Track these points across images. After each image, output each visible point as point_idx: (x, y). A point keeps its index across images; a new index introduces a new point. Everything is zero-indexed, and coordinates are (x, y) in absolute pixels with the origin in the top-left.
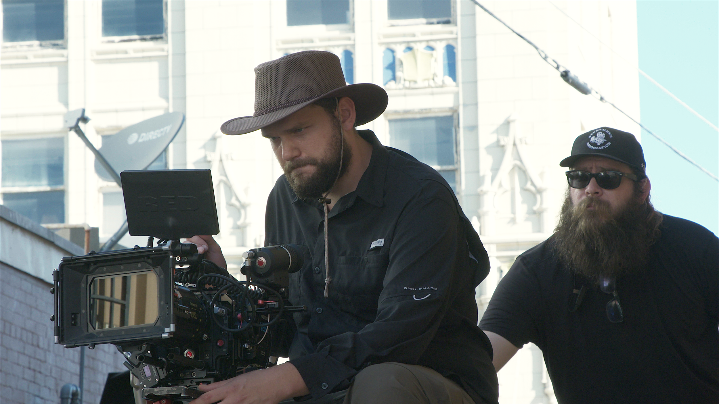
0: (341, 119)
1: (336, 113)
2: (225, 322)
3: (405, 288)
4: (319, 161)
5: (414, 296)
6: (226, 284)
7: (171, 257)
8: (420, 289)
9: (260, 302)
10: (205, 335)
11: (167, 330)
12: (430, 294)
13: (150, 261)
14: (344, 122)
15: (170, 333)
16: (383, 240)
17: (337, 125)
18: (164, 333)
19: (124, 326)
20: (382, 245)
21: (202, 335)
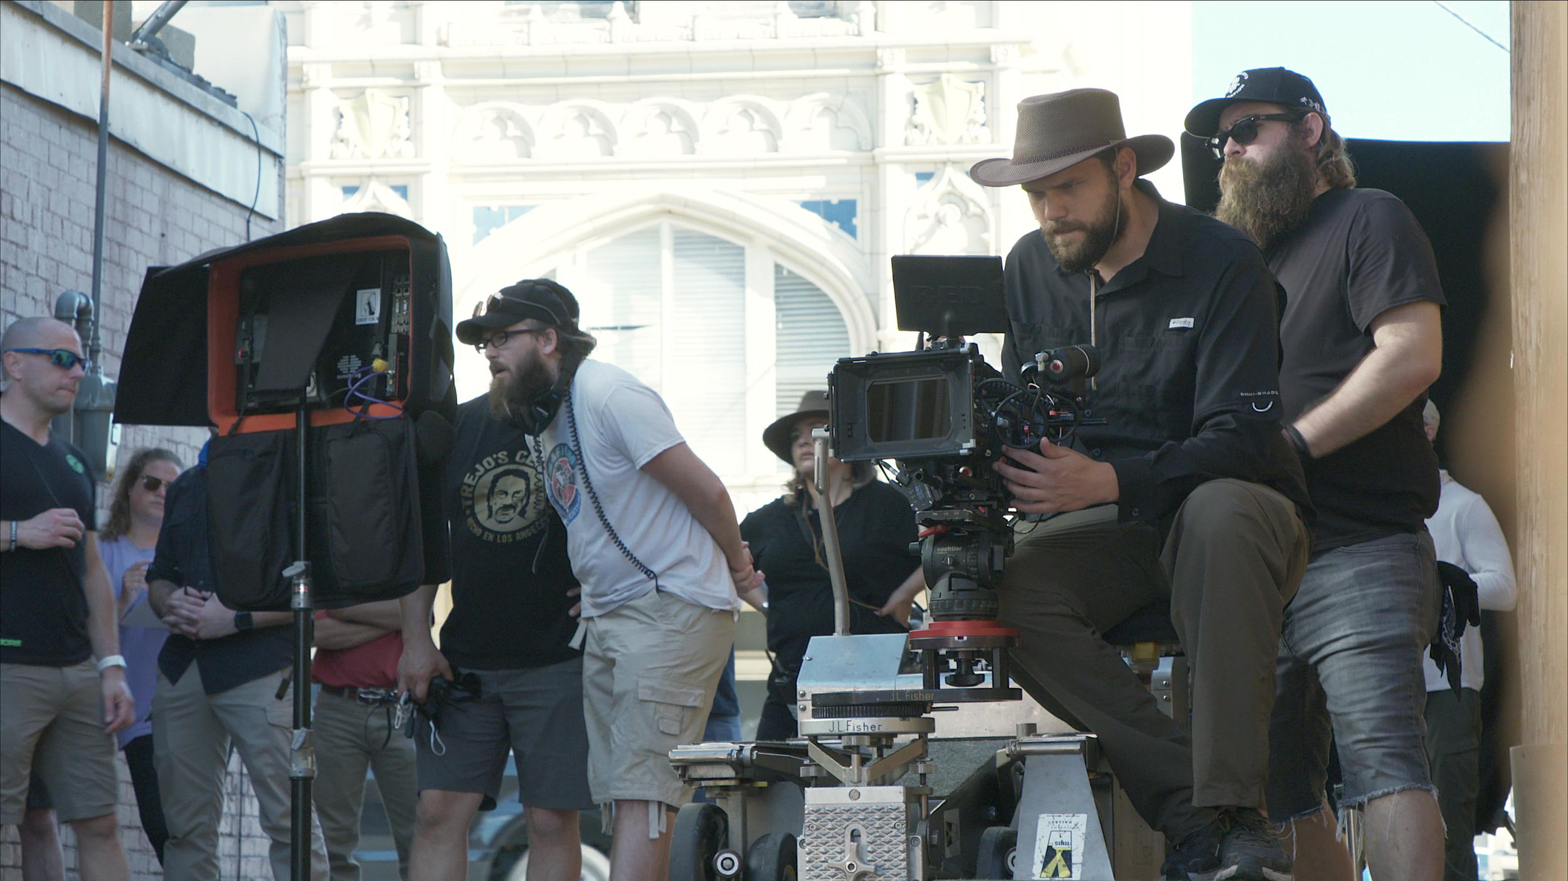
0: (1119, 174)
1: (1114, 167)
2: (1009, 435)
3: (1242, 394)
4: (1089, 226)
5: (1253, 404)
6: (1015, 391)
7: (970, 361)
8: (1260, 394)
9: (1051, 413)
10: (988, 451)
11: (965, 445)
12: (1271, 403)
13: (942, 365)
14: (1122, 177)
15: (969, 449)
16: (1192, 320)
17: (1115, 181)
18: (962, 449)
19: (930, 437)
20: (1191, 326)
21: (985, 452)
